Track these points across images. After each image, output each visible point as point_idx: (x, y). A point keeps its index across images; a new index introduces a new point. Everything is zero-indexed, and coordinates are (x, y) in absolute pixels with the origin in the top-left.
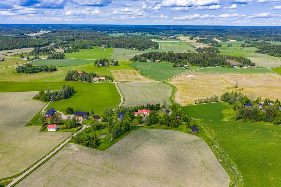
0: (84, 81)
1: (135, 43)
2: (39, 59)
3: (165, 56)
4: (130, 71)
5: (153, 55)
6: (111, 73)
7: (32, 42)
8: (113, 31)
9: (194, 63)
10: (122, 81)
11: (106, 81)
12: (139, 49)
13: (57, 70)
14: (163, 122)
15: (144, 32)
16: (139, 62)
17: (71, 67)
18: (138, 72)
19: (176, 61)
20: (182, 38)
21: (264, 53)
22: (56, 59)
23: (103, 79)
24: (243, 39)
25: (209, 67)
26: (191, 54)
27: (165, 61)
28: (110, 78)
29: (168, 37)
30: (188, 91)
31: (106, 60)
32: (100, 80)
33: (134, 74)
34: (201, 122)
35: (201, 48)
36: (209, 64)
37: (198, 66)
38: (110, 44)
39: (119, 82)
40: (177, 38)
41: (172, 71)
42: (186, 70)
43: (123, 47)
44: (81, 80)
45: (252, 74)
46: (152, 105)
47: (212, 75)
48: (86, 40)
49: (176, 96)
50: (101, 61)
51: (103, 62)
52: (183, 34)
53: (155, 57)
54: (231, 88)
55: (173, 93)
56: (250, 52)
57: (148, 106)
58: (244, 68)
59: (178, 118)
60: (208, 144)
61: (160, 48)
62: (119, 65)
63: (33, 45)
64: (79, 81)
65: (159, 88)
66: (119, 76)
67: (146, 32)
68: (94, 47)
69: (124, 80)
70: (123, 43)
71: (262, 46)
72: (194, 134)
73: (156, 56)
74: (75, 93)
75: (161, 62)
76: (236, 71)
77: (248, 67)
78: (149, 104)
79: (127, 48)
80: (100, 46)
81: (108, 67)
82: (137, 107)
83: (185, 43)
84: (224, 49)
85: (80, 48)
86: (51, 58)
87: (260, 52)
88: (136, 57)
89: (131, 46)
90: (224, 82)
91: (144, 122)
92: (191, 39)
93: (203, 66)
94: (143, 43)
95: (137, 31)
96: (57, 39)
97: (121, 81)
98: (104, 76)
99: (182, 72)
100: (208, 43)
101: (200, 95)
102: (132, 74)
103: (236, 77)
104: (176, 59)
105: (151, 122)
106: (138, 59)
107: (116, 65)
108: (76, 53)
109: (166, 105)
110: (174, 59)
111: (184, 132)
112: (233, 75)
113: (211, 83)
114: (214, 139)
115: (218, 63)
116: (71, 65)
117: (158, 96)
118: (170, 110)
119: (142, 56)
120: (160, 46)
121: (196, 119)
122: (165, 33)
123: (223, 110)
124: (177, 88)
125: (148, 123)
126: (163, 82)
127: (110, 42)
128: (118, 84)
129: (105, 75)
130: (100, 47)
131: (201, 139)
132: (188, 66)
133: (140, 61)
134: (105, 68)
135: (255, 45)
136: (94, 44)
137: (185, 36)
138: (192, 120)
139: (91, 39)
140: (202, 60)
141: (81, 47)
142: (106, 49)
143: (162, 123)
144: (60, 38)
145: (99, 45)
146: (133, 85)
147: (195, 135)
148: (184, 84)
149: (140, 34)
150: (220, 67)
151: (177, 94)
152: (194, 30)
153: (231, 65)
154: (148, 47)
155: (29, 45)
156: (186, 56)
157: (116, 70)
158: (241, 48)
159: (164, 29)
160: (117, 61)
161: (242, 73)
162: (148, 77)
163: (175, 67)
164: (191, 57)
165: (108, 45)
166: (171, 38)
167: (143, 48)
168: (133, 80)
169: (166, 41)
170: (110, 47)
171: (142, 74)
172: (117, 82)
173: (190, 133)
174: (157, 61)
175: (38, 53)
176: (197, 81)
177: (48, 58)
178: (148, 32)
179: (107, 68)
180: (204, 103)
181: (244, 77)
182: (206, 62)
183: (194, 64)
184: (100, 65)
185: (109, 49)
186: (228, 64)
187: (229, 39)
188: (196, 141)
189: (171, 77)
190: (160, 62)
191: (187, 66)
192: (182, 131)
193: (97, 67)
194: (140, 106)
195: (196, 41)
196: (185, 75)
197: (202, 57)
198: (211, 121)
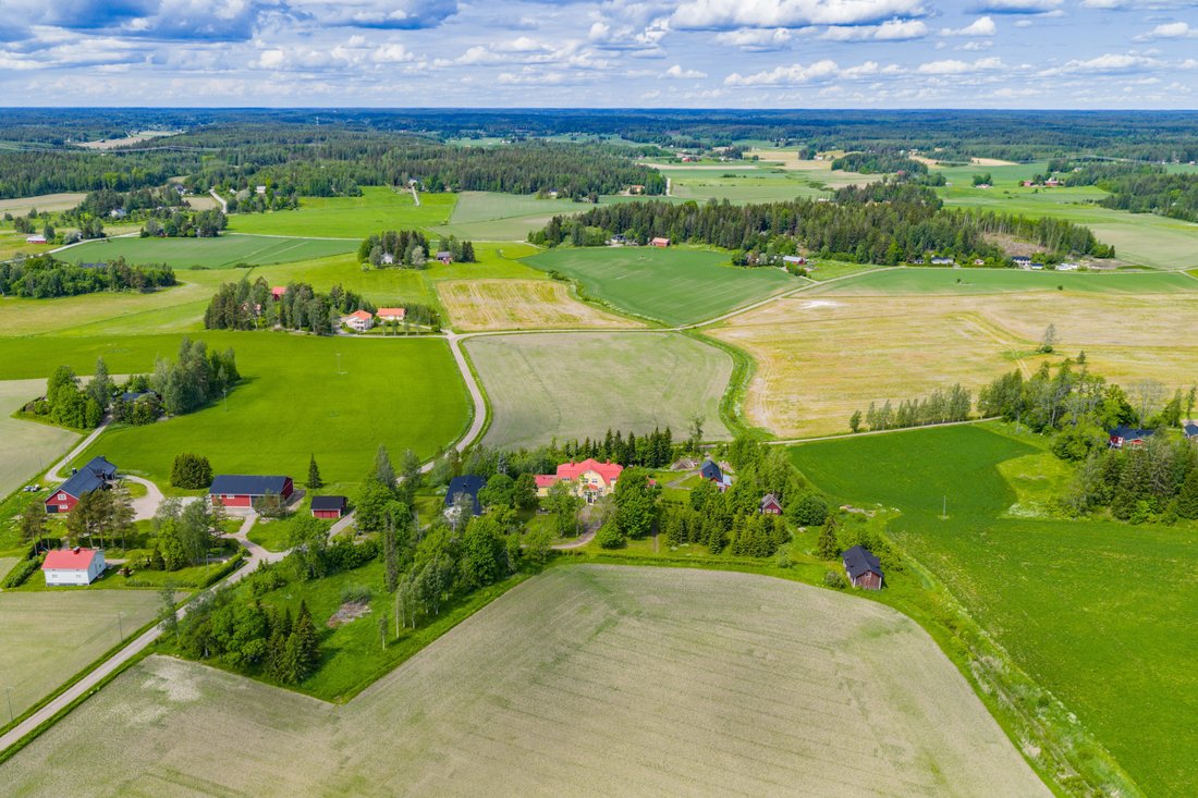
0: (297, 328)
1: (558, 172)
2: (103, 236)
3: (693, 218)
4: (529, 286)
5: (636, 216)
6: (434, 293)
7: (88, 166)
8: (462, 128)
9: (830, 249)
10: (489, 327)
11: (408, 328)
12: (577, 195)
13: (180, 284)
14: (691, 528)
15: (599, 133)
16: (573, 248)
17: (248, 269)
18: (566, 289)
19: (746, 242)
20: (770, 154)
21: (1143, 208)
22: (186, 236)
23: (391, 318)
24: (1039, 154)
25: (903, 266)
26: (813, 210)
27: (694, 242)
28: (431, 318)
29: (707, 152)
30: (813, 370)
31: (415, 235)
32: (375, 325)
33: (546, 299)
34: (894, 527)
35: (855, 187)
36: (900, 250)
37: (847, 260)
38: (440, 174)
39: (468, 332)
40: (744, 154)
41: (728, 283)
42: (795, 279)
43: (503, 188)
44: (285, 325)
46: (632, 437)
47: (921, 300)
48: (339, 161)
49: (751, 395)
50: (390, 239)
51: (402, 247)
52: (772, 140)
53: (647, 225)
54: (1022, 356)
55: (737, 382)
56: (1075, 203)
57: (608, 444)
58: (1065, 268)
59: (771, 506)
60: (947, 647)
61: (668, 191)
62: (475, 262)
63: (91, 179)
64: (271, 329)
65: (665, 360)
66: (472, 305)
67: (606, 131)
68: (369, 187)
69: (494, 325)
70: (503, 168)
71: (1130, 180)
72: (861, 593)
73: (652, 219)
74: (242, 384)
75: (674, 247)
76: (1033, 280)
77: (1085, 262)
78: (614, 434)
79: (520, 192)
80: (396, 183)
81: (424, 267)
82: (553, 450)
83: (782, 171)
84: (956, 193)
85: (304, 194)
86: (161, 231)
87: (1124, 205)
88: (556, 225)
89: (536, 183)
90: (982, 329)
91: (584, 529)
92: (808, 155)
93: (874, 262)
94: (591, 172)
95: (567, 131)
96: (204, 157)
97: (479, 327)
98: (400, 307)
99: (774, 287)
100: (884, 171)
101: (871, 391)
102: (535, 297)
103: (1035, 305)
104: (747, 230)
105: (624, 531)
106: (569, 234)
107: (461, 261)
108: (285, 214)
109: (705, 439)
110: (736, 229)
111: (809, 581)
112: (1019, 297)
113: (922, 335)
114: (978, 621)
115: (942, 249)
116: (249, 264)
117: (665, 396)
118: (722, 465)
119: (588, 220)
120: (668, 185)
121: (863, 511)
122: (689, 134)
123: (1001, 461)
124: (754, 356)
125: (609, 533)
126: (685, 332)
127: (441, 167)
128: (463, 341)
129: (403, 301)
130: (398, 188)
131: (905, 621)
132: (801, 262)
133: (577, 243)
134: (410, 272)
135: (1094, 176)
136: (373, 174)
137: (777, 145)
138: (844, 513)
139: (359, 156)
140: (866, 235)
141: (307, 187)
142: (423, 194)
143: (686, 531)
144: (222, 155)
145: (392, 181)
146: (539, 346)
147: (870, 598)
148: (788, 342)
149: (582, 138)
150: (950, 265)
151: (759, 386)
152: (817, 123)
153: (1005, 258)
154: (616, 189)
155: (72, 180)
156: (790, 219)
157: (461, 283)
158: (1036, 191)
159: (687, 122)
160: (470, 244)
161: (1061, 288)
162: (614, 312)
163: (743, 268)
164: (817, 222)
165: (435, 179)
166: (719, 154)
167: (594, 189)
168: (540, 322)
169: (697, 168)
170: (442, 189)
171: (586, 300)
172: (463, 332)
173: (839, 585)
174: (656, 240)
175: (106, 215)
176: (850, 328)
177: (145, 235)
178: (618, 132)
179: (420, 272)
180: (896, 427)
181: (1074, 305)
182: (887, 244)
183: (833, 250)
184: (388, 259)
185: (439, 196)
186: (991, 252)
187: (974, 154)
188: (877, 635)
189: (724, 307)
190: (668, 244)
191: (798, 259)
192: (797, 578)
193: (372, 267)
194: (568, 446)
195: (829, 165)
196: (789, 301)
197: (870, 219)
198: (947, 517)
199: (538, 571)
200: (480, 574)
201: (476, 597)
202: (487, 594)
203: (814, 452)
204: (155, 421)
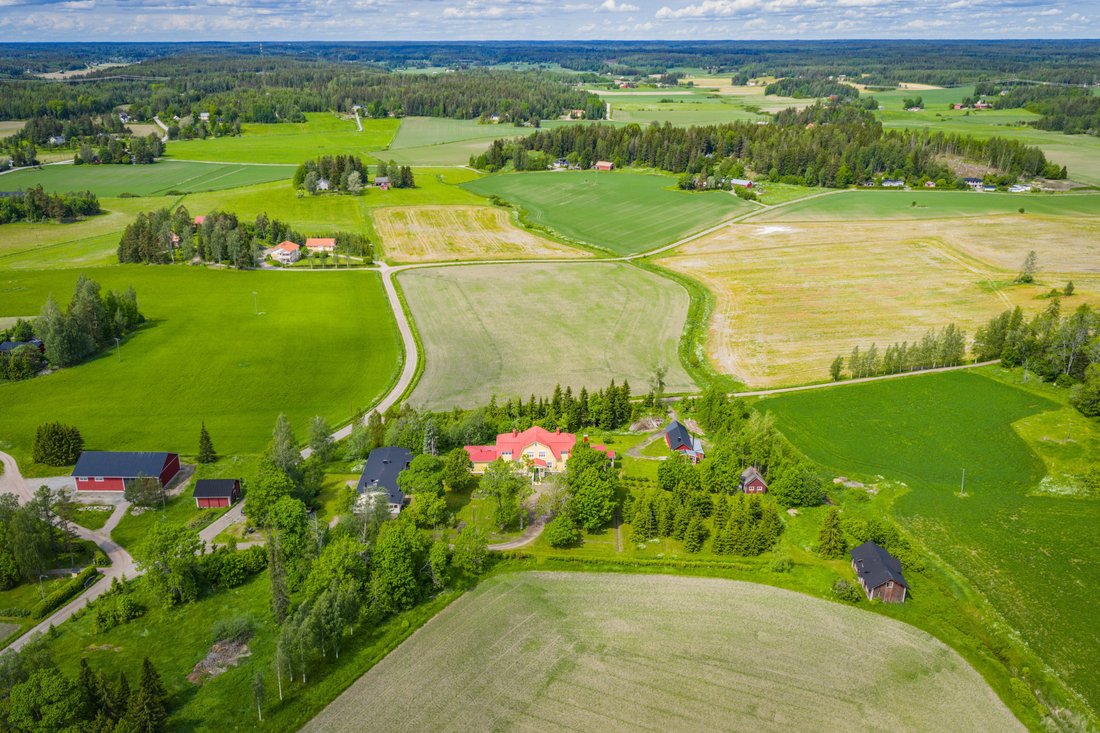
0: (217, 262)
1: (500, 97)
2: (36, 163)
3: (637, 141)
4: (469, 213)
5: (579, 139)
6: (369, 220)
7: (34, 94)
8: (409, 58)
9: (779, 171)
10: (426, 257)
11: (337, 259)
12: (518, 119)
13: (105, 213)
14: (662, 518)
15: (539, 62)
16: (514, 172)
17: (179, 197)
18: (507, 215)
19: (692, 164)
20: (705, 81)
21: (1077, 129)
22: (121, 162)
23: (320, 249)
24: (964, 79)
25: (853, 189)
26: (759, 131)
27: (639, 165)
28: (364, 248)
29: (643, 79)
30: (777, 305)
31: (352, 160)
32: (303, 257)
33: (487, 227)
34: (903, 509)
35: (794, 110)
36: (850, 173)
37: (796, 183)
38: (384, 100)
39: (403, 264)
40: (679, 81)
41: (675, 208)
42: (745, 203)
43: (445, 113)
44: (203, 258)
45: (1069, 215)
46: (584, 393)
47: (878, 225)
48: (284, 89)
49: (712, 334)
50: (326, 163)
51: (338, 173)
52: (704, 68)
53: (590, 148)
54: (1001, 286)
55: (696, 319)
56: (1009, 125)
57: (557, 403)
58: (1018, 189)
59: (755, 483)
60: (1008, 695)
61: (608, 115)
62: (414, 187)
63: (35, 106)
64: (189, 263)
65: (615, 294)
66: (409, 234)
67: (546, 60)
68: (312, 114)
69: (431, 256)
70: (446, 93)
71: (1059, 102)
72: (878, 608)
73: (595, 143)
74: (146, 327)
75: (618, 170)
76: (982, 204)
77: (1037, 184)
78: (564, 390)
79: (462, 117)
80: (340, 108)
81: (361, 193)
82: (492, 411)
83: (717, 96)
84: (890, 116)
85: (248, 120)
86: (95, 158)
87: (1058, 126)
88: (498, 149)
89: (478, 107)
90: (948, 256)
91: (530, 521)
92: (740, 81)
93: (824, 185)
94: (532, 96)
95: (510, 60)
96: (153, 86)
97: (415, 258)
98: (331, 236)
99: (724, 212)
100: (816, 96)
101: (845, 329)
102: (476, 225)
103: (998, 229)
104: (693, 153)
105: (579, 523)
106: (510, 158)
107: (400, 187)
108: (227, 140)
109: (667, 391)
110: (681, 152)
111: (814, 592)
112: (981, 221)
113: (887, 263)
114: (1038, 651)
115: (892, 171)
116: (181, 191)
117: (617, 336)
118: (691, 424)
119: (529, 144)
120: (608, 110)
121: (862, 485)
122: (626, 63)
123: (1016, 419)
124: (710, 288)
125: (560, 529)
126: (635, 262)
127: (385, 93)
128: (397, 274)
129: (335, 229)
130: (341, 114)
131: (945, 653)
132: (750, 185)
133: (519, 167)
134: (346, 198)
135: (1022, 99)
136: (316, 100)
137: (710, 73)
138: (839, 488)
139: (306, 83)
140: (815, 157)
141: (251, 114)
142: (367, 121)
143: (655, 524)
144: (171, 84)
145: (336, 107)
146: (478, 279)
147: (893, 616)
148: (745, 272)
149: (522, 67)
150: (901, 188)
151: (720, 323)
152: (748, 52)
153: (956, 181)
154: (557, 113)
155: (16, 108)
156: (736, 142)
157: (399, 209)
158: (968, 114)
159: (621, 51)
160: (409, 169)
161: (1022, 211)
162: (558, 240)
163: (690, 192)
164: (764, 144)
165: (378, 105)
166: (655, 81)
167: (536, 114)
168: (479, 252)
169: (634, 93)
170: (386, 115)
171: (529, 227)
172: (396, 264)
173: (852, 598)
174: (599, 163)
175: (45, 142)
176: (809, 256)
177: (79, 162)
178: (557, 61)
179: (357, 199)
180: (882, 373)
181: (1040, 229)
182: (837, 166)
183: (781, 173)
184: (323, 185)
185: (382, 121)
186: (942, 173)
187: (901, 79)
188: (912, 677)
189: (674, 233)
190: (612, 168)
191: (746, 183)
192: (797, 586)
193: (307, 193)
194: (510, 406)
195: (763, 90)
196: (741, 227)
197: (817, 141)
198: (966, 495)
199: (471, 584)
200: (396, 597)
201: (390, 629)
202: (405, 623)
203: (792, 406)
204: (35, 375)
